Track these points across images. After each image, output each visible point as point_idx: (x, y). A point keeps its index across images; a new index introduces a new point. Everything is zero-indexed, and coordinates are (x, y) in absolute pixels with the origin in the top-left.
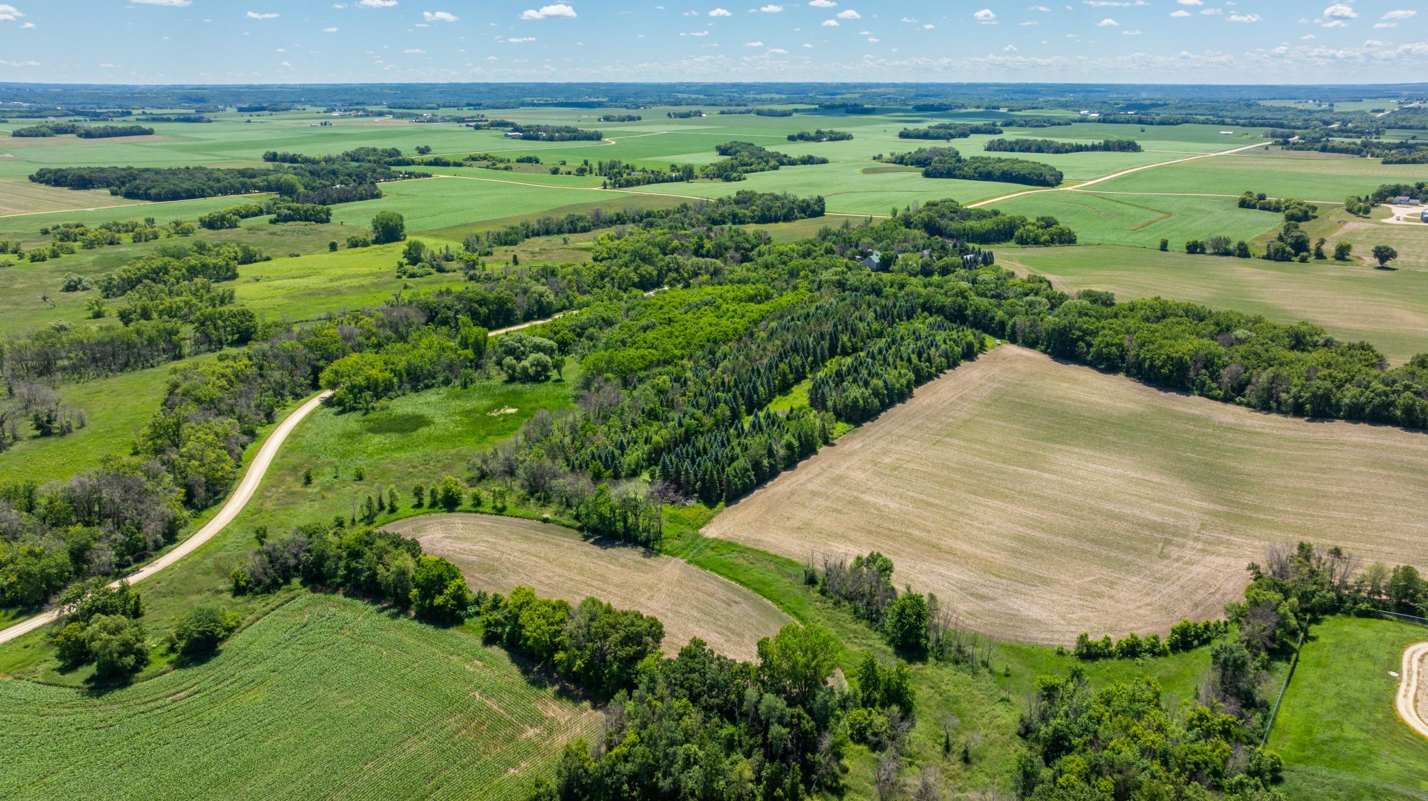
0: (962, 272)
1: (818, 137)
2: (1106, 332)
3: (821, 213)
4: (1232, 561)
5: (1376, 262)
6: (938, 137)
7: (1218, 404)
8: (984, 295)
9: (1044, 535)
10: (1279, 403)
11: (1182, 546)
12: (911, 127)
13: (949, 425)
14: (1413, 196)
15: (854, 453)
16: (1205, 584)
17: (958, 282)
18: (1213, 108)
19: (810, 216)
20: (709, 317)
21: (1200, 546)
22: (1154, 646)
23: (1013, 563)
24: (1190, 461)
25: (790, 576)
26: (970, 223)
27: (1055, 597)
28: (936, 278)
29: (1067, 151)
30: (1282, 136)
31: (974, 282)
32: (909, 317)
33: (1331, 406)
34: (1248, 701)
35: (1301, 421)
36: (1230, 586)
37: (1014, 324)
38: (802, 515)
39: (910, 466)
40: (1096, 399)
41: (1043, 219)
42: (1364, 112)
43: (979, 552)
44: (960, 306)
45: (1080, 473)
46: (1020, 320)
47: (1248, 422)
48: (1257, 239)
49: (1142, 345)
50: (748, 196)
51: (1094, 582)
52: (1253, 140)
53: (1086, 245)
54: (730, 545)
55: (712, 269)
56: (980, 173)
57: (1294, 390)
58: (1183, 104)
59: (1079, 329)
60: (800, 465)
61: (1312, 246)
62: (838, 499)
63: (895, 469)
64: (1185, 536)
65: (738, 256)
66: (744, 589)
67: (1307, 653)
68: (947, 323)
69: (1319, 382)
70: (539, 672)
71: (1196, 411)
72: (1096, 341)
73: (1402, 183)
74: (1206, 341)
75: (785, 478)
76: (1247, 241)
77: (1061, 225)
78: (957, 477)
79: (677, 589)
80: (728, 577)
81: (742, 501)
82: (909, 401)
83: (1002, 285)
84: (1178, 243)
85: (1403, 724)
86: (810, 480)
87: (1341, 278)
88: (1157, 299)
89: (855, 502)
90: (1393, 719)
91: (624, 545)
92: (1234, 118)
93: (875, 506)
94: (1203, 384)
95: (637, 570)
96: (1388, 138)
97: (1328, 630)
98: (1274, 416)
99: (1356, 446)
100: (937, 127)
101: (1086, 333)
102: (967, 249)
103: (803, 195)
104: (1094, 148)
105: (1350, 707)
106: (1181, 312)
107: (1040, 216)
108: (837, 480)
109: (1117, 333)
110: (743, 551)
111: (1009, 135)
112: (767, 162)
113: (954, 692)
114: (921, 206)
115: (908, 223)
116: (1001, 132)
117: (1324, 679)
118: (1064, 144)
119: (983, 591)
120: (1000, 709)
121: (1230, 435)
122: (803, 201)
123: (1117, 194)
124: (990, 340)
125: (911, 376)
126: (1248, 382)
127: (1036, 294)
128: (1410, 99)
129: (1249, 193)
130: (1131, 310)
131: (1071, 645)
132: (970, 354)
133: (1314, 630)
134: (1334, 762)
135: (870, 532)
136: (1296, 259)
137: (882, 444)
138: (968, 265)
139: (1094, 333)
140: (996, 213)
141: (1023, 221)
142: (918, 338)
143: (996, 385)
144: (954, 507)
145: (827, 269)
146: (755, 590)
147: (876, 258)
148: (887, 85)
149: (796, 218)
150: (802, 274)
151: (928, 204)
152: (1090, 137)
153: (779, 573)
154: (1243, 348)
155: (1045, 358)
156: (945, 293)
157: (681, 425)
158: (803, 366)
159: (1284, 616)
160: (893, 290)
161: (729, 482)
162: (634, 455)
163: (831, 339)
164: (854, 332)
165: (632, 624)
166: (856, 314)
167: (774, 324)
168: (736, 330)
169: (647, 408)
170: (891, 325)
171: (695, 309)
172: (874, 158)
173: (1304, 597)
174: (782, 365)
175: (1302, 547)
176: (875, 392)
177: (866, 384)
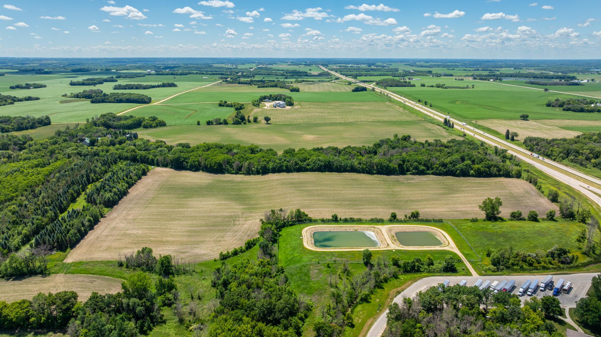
0: (128, 142)
1: (28, 87)
2: (192, 157)
3: (49, 123)
4: (254, 221)
5: (265, 122)
6: (89, 84)
7: (234, 175)
8: (141, 150)
9: (197, 228)
10: (252, 171)
11: (239, 220)
12: (75, 80)
13: (147, 200)
14: (270, 99)
15: (115, 218)
16: (249, 229)
17: (128, 146)
18: (198, 68)
19: (44, 125)
20: (20, 178)
21: (244, 219)
22: (241, 250)
23: (190, 239)
24: (232, 195)
25: (111, 266)
26: (122, 122)
27: (207, 245)
28: (117, 146)
29: (148, 88)
30: (225, 78)
31: (135, 145)
32: (116, 163)
33: (267, 169)
34: (271, 256)
35: (260, 176)
36: (256, 228)
37: (157, 160)
38: (106, 244)
39: (140, 217)
40: (195, 181)
41: (151, 117)
42: (247, 69)
43: (177, 239)
44: (134, 156)
45: (200, 206)
46: (159, 158)
47: (245, 179)
48: (228, 117)
49: (206, 160)
50: (8, 119)
51: (217, 238)
52: (215, 80)
53: (171, 126)
54: (80, 263)
55: (7, 155)
56: (117, 100)
57: (256, 166)
58: (186, 66)
59: (183, 157)
60: (95, 227)
61: (246, 118)
62: (117, 235)
63: (135, 220)
64: (239, 217)
65: (17, 147)
66: (95, 276)
67: (280, 239)
68: (132, 163)
69: (262, 163)
70: (19, 332)
71: (229, 179)
72: (190, 161)
73: (266, 95)
74: (226, 155)
75: (91, 233)
76: (226, 118)
77: (159, 119)
78: (159, 217)
79: (66, 284)
80: (86, 274)
81: (77, 246)
82: (128, 195)
83: (147, 145)
84: (203, 122)
85: (306, 249)
86: (102, 232)
87: (258, 128)
88: (205, 143)
89: (125, 235)
90: (304, 248)
91: (30, 276)
92: (206, 71)
93: (133, 234)
94: (228, 169)
95: (43, 283)
96: (257, 78)
97: (284, 232)
98: (252, 176)
99: (276, 180)
100: (88, 80)
101: (185, 158)
102: (126, 133)
103: (37, 116)
104: (159, 86)
105: (294, 249)
106: (214, 147)
107: (150, 116)
108: (114, 229)
109: (196, 157)
110: (87, 263)
111: (122, 82)
112: (6, 101)
113: (187, 282)
114: (99, 116)
115: (95, 125)
116: (117, 81)
117: (287, 244)
118: (147, 86)
119: (183, 250)
120: (203, 282)
121: (241, 184)
122: (39, 119)
123: (175, 105)
124: (150, 167)
125: (127, 185)
126: (242, 166)
127: (161, 147)
128: (259, 64)
129: (221, 101)
130: (198, 148)
131: (217, 257)
132: (144, 173)
133: (280, 233)
134: (294, 263)
135: (135, 243)
136: (243, 123)
137: (125, 213)
138: (130, 139)
139: (188, 158)
140: (132, 117)
141: (144, 119)
142: (123, 171)
143: (159, 183)
144: (162, 227)
145: (67, 148)
146: (100, 274)
147: (87, 140)
148: (52, 59)
149: (37, 127)
150: (56, 152)
151: (102, 116)
152: (155, 81)
153: (107, 266)
154: (238, 156)
155: (172, 170)
156: (127, 152)
157: (33, 224)
158: (79, 189)
159: (273, 230)
160: (104, 153)
161: (70, 240)
162: (16, 240)
163: (86, 176)
164: (95, 172)
165: (65, 295)
166: (93, 165)
167: (57, 175)
168: (40, 180)
169: (11, 221)
170: (109, 167)
171: (11, 175)
172: (63, 96)
173: (277, 224)
174: (70, 191)
175: (272, 211)
176: (115, 194)
177: (111, 191)
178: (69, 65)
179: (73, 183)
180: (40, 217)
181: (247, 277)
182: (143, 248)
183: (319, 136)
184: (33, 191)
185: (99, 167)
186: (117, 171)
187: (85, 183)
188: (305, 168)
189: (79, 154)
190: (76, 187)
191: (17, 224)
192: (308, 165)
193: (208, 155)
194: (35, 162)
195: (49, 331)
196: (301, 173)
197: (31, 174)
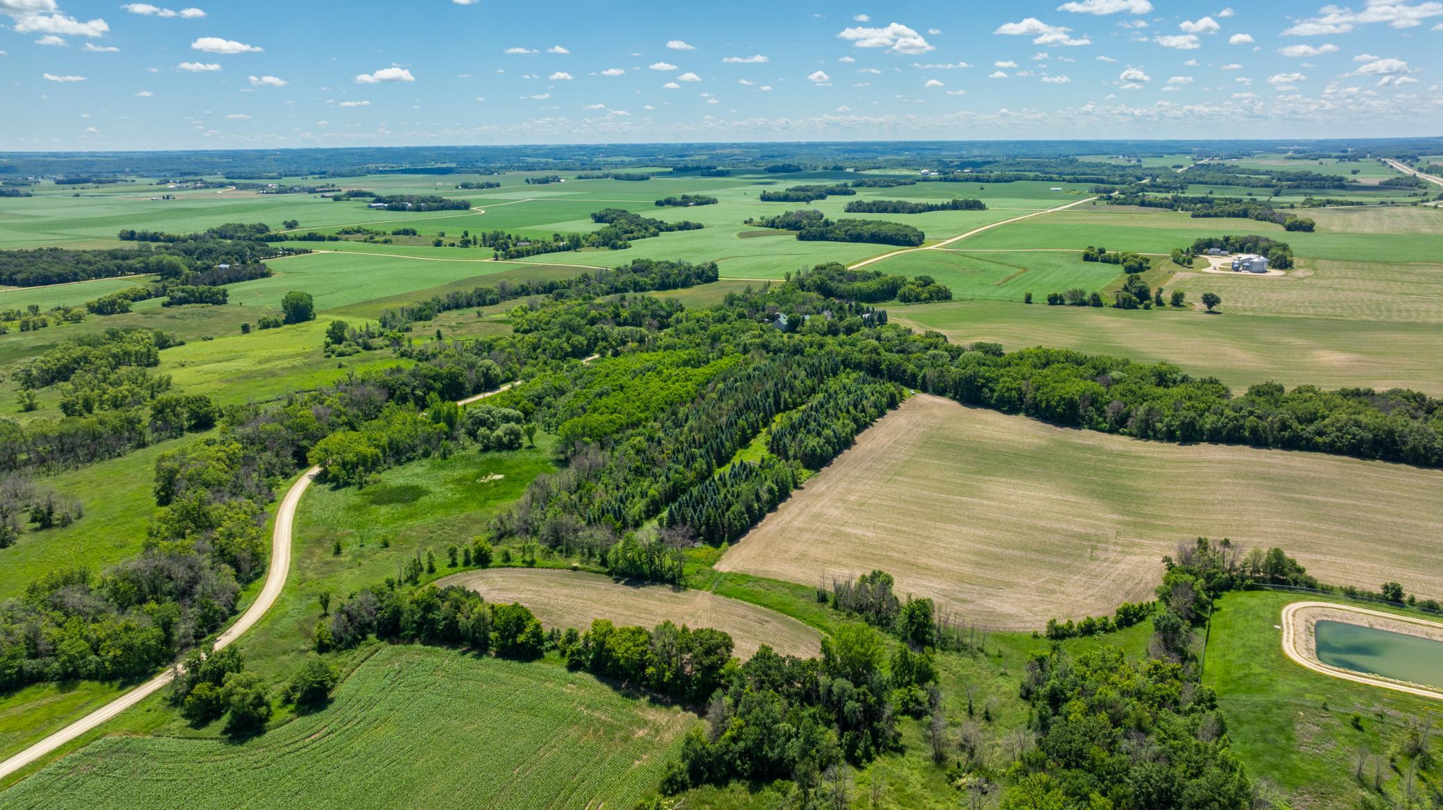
0: (866, 330)
1: (685, 202)
2: (1006, 379)
3: (716, 278)
4: (1146, 558)
5: (1205, 307)
6: (798, 200)
7: (1106, 435)
8: (891, 351)
9: (999, 550)
10: (1154, 430)
11: (1107, 550)
12: (770, 189)
13: (894, 465)
14: (1223, 248)
15: (821, 495)
16: (1130, 577)
17: (865, 339)
18: (1039, 165)
19: (706, 282)
20: (655, 384)
21: (1119, 549)
22: (1105, 624)
23: (979, 572)
24: (1095, 483)
25: (803, 597)
26: (858, 285)
27: (1019, 596)
28: (842, 337)
29: (921, 211)
30: (1105, 191)
31: (878, 339)
32: (835, 374)
33: (1195, 431)
34: (1185, 658)
35: (1175, 445)
36: (1149, 577)
37: (925, 376)
38: (797, 548)
39: (874, 501)
40: (1006, 436)
41: (921, 278)
42: (1166, 168)
43: (950, 566)
44: (875, 361)
45: (1012, 498)
46: (929, 372)
47: (1133, 449)
48: (1105, 289)
49: (1037, 389)
50: (646, 264)
51: (1046, 582)
52: (1080, 196)
53: (961, 300)
54: (744, 577)
55: (638, 337)
56: (851, 235)
57: (1166, 420)
58: (1010, 161)
59: (982, 377)
60: (781, 506)
61: (1153, 294)
62: (823, 532)
63: (862, 504)
64: (1106, 542)
65: (655, 323)
66: (770, 611)
67: (1215, 620)
68: (869, 378)
69: (1185, 413)
70: (627, 688)
71: (1090, 442)
72: (998, 387)
73: (1214, 236)
74: (1089, 383)
75: (771, 518)
76: (1097, 291)
77: (938, 283)
78: (915, 508)
79: (714, 615)
80: (752, 602)
81: (742, 540)
82: (854, 447)
83: (905, 341)
84: (1040, 296)
85: (1289, 660)
86: (793, 519)
87: (1181, 322)
88: (1040, 347)
89: (837, 534)
90: (1282, 656)
91: (653, 583)
92: (1060, 174)
93: (855, 536)
94: (1091, 419)
95: (673, 602)
96: (1193, 192)
97: (1228, 602)
98: (1152, 443)
99: (1220, 462)
100: (796, 189)
101: (988, 380)
102: (862, 309)
103: (696, 262)
104: (943, 207)
105: (1253, 653)
106: (1062, 359)
107: (918, 276)
108: (817, 517)
109: (1015, 379)
110: (757, 581)
111: (865, 196)
112: (647, 229)
113: (963, 672)
114: (811, 269)
115: (802, 286)
116: (854, 193)
117: (1232, 636)
118: (917, 205)
119: (962, 596)
120: (1001, 680)
121: (1121, 460)
122: (698, 268)
123: (976, 252)
124: (907, 392)
125: (853, 425)
126: (1128, 415)
127: (936, 348)
128: (1202, 155)
129: (1091, 247)
130: (1021, 359)
131: (1043, 629)
132: (893, 404)
133: (1217, 603)
134: (1249, 690)
135: (858, 558)
136: (1141, 306)
137: (843, 485)
138: (869, 323)
139: (996, 380)
140: (878, 274)
141: (904, 280)
142: (849, 393)
143: (922, 430)
144: (920, 532)
145: (744, 332)
146: (777, 610)
147: (783, 320)
148: (732, 146)
149: (693, 284)
150: (723, 338)
151: (817, 268)
152: (937, 196)
153: (794, 595)
154: (1120, 387)
155: (955, 403)
156: (860, 351)
157: (668, 479)
158: (757, 421)
159: (1198, 593)
160: (813, 350)
161: (730, 524)
162: (636, 507)
163: (775, 396)
164: (792, 389)
165: (711, 638)
166: (790, 373)
167: (721, 386)
168: (688, 393)
169: (633, 466)
170: (821, 382)
171: (641, 375)
172: (746, 222)
173: (1209, 578)
174: (741, 422)
175: (1200, 541)
176: (828, 441)
177: (819, 434)
178: (762, 157)
179: (747, 407)
180: (681, 468)
181: (1113, 694)
182: (874, 572)
183: (1365, 357)
184: (675, 413)
185: (801, 379)
186: (836, 392)
187: (770, 410)
188: (1308, 440)
189: (765, 347)
190: (752, 417)
191: (642, 474)
192: (1321, 433)
193: (1045, 377)
194: (684, 355)
195: (674, 703)
196: (1296, 452)
197: (674, 378)
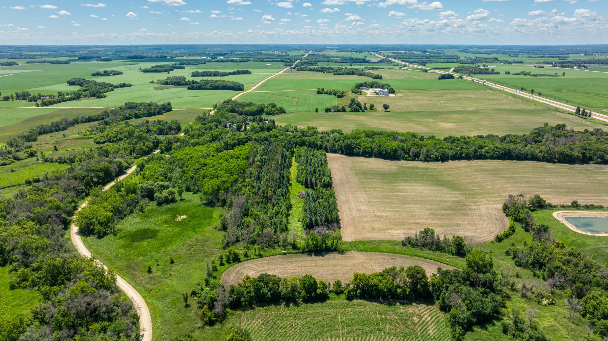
3: (170, 110)
5: (383, 109)
6: (162, 71)
10: (431, 158)
14: (365, 87)
19: (167, 111)
53: (290, 112)
61: (362, 106)
77: (278, 106)
129: (319, 88)
136: (360, 111)
143: (348, 168)
146: (392, 253)
149: (162, 113)
172: (150, 83)
183: (458, 124)
